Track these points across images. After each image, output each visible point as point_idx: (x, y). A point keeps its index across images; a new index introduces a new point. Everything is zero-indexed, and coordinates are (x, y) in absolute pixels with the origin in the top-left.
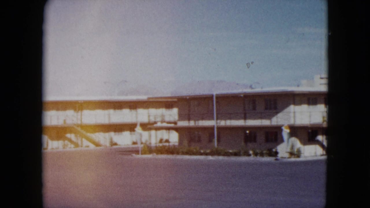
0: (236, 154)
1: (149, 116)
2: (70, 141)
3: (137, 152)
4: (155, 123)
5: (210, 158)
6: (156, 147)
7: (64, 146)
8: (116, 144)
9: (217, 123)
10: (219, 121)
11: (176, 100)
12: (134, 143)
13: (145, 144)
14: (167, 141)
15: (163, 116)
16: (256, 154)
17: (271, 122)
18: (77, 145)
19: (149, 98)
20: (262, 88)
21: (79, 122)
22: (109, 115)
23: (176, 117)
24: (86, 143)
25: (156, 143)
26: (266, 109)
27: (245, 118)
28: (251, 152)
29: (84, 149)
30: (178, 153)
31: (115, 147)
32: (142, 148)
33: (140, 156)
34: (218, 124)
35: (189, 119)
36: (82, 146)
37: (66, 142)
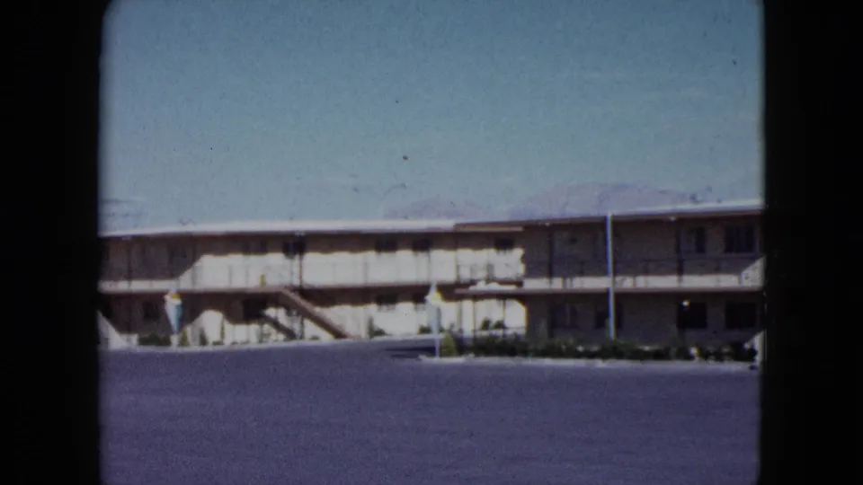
0: (659, 356)
1: (458, 267)
2: (276, 324)
3: (430, 350)
4: (473, 282)
5: (600, 364)
6: (475, 339)
7: (262, 337)
8: (380, 333)
9: (614, 282)
10: (618, 279)
11: (520, 229)
12: (425, 330)
13: (450, 331)
14: (500, 325)
15: (490, 267)
16: (705, 355)
17: (740, 282)
18: (290, 334)
19: (457, 225)
20: (719, 201)
21: (296, 282)
22: (366, 265)
23: (520, 269)
24: (311, 329)
25: (474, 331)
26: (729, 249)
27: (680, 271)
28: (694, 351)
29: (307, 342)
30: (525, 353)
31: (378, 339)
32: (441, 341)
33: (436, 360)
34: (618, 286)
35: (551, 274)
36: (302, 337)
37: (267, 327)
